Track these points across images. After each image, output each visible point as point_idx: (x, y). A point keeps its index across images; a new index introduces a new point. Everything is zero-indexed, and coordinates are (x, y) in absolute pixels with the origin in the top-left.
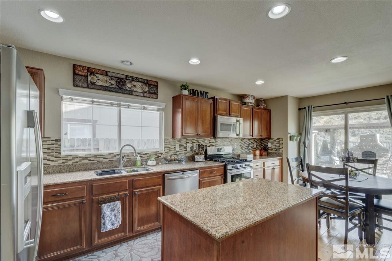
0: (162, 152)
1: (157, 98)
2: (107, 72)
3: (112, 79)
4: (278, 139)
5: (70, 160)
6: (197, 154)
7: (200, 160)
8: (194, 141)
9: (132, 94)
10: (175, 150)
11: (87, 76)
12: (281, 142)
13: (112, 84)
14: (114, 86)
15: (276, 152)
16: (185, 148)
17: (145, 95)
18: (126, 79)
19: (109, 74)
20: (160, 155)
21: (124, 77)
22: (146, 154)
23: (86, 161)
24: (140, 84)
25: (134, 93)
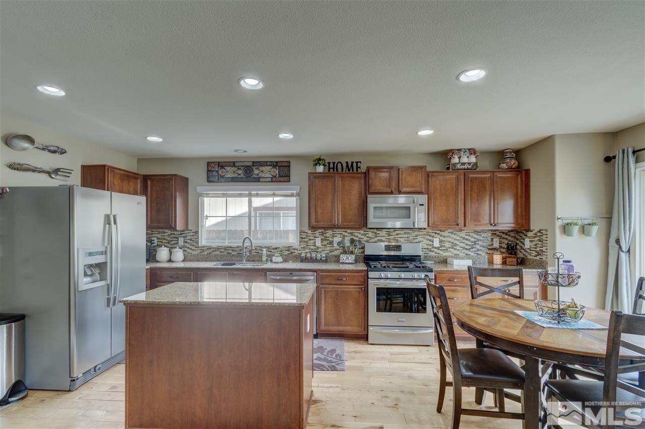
0: (296, 247)
1: (289, 181)
2: (234, 162)
3: (239, 169)
4: (540, 231)
5: (206, 250)
6: (345, 252)
7: (347, 261)
8: (346, 234)
9: (259, 181)
10: (315, 245)
11: (218, 171)
12: (544, 237)
13: (239, 174)
14: (242, 176)
15: (538, 258)
16: (331, 243)
17: (274, 179)
18: (253, 166)
19: (236, 164)
20: (293, 251)
21: (250, 164)
22: (276, 249)
23: (218, 253)
24: (268, 168)
25: (261, 180)
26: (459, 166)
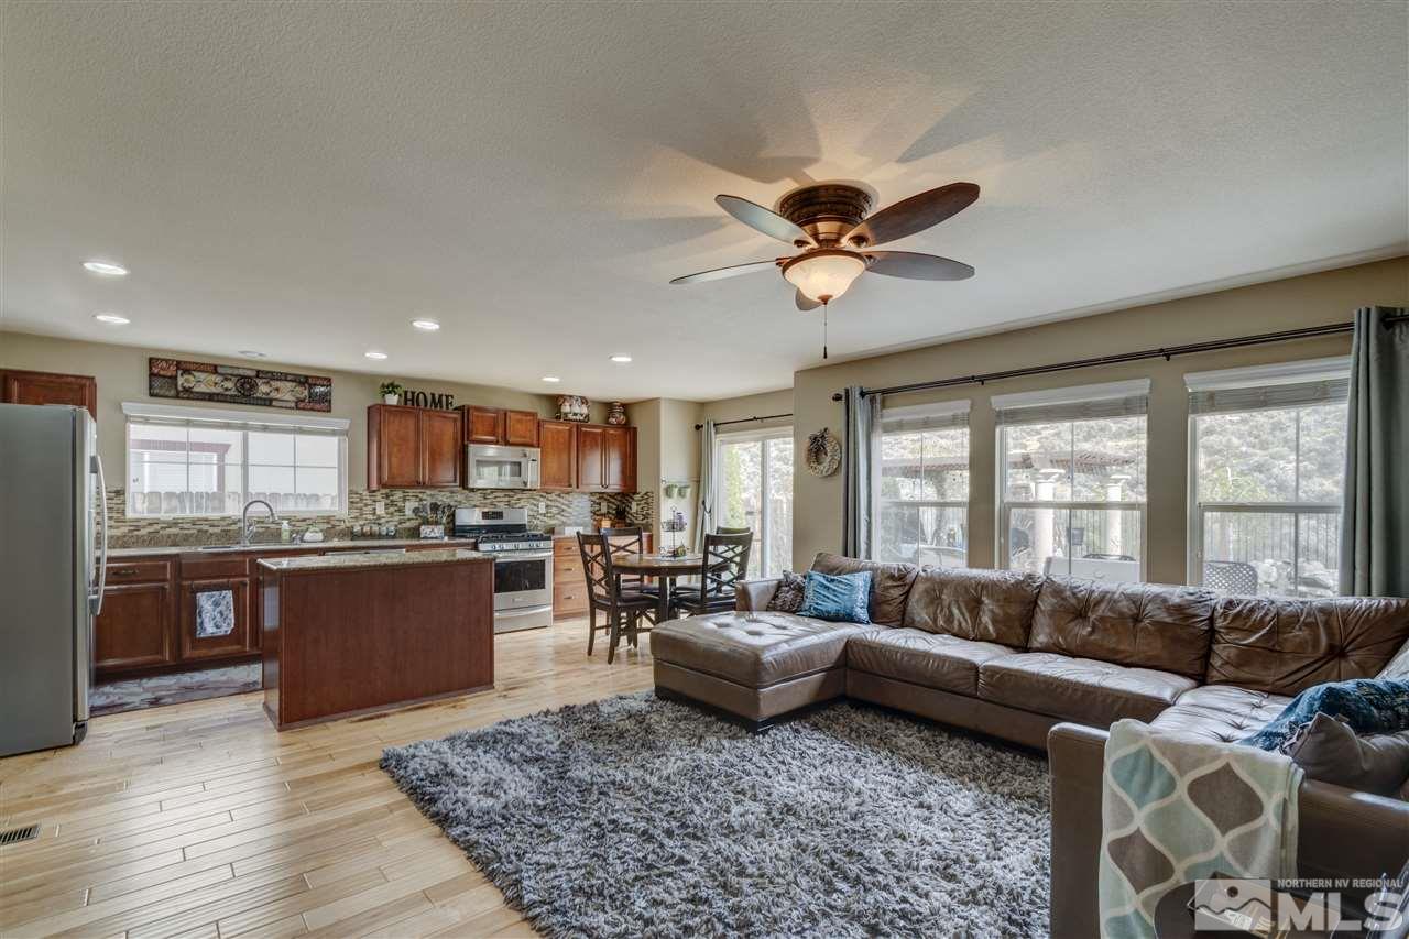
0: (342, 517)
1: (329, 411)
2: (215, 367)
3: (226, 379)
4: (646, 494)
5: (144, 527)
6: (426, 522)
7: (432, 535)
8: (425, 497)
9: (270, 405)
10: (374, 514)
11: (176, 377)
12: (650, 500)
13: (226, 389)
14: (233, 392)
15: (644, 522)
16: (401, 510)
17: (301, 405)
18: (257, 376)
19: (220, 370)
20: (338, 523)
21: (253, 374)
22: (304, 520)
23: (175, 530)
24: (289, 385)
25: (274, 403)
26: (570, 416)
